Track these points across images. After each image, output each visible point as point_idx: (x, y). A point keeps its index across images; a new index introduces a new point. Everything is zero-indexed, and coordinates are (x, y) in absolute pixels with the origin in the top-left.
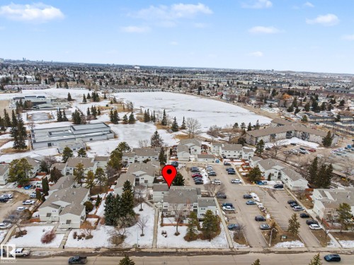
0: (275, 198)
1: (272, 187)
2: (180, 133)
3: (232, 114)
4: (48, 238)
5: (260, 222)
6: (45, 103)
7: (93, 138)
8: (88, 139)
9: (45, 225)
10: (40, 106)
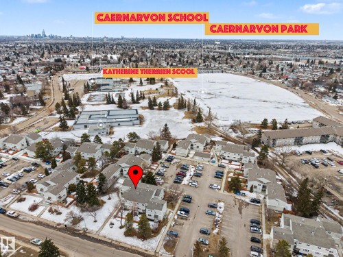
0: (241, 213)
1: (248, 200)
2: (202, 124)
3: (278, 105)
4: (34, 208)
5: (203, 235)
6: (108, 85)
7: (121, 124)
8: (117, 124)
9: (39, 197)
10: (103, 88)
